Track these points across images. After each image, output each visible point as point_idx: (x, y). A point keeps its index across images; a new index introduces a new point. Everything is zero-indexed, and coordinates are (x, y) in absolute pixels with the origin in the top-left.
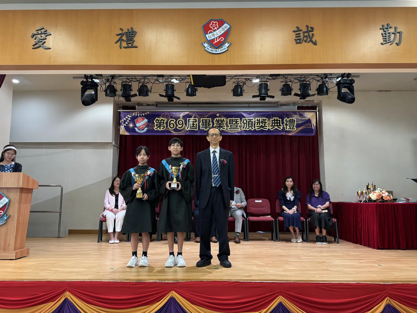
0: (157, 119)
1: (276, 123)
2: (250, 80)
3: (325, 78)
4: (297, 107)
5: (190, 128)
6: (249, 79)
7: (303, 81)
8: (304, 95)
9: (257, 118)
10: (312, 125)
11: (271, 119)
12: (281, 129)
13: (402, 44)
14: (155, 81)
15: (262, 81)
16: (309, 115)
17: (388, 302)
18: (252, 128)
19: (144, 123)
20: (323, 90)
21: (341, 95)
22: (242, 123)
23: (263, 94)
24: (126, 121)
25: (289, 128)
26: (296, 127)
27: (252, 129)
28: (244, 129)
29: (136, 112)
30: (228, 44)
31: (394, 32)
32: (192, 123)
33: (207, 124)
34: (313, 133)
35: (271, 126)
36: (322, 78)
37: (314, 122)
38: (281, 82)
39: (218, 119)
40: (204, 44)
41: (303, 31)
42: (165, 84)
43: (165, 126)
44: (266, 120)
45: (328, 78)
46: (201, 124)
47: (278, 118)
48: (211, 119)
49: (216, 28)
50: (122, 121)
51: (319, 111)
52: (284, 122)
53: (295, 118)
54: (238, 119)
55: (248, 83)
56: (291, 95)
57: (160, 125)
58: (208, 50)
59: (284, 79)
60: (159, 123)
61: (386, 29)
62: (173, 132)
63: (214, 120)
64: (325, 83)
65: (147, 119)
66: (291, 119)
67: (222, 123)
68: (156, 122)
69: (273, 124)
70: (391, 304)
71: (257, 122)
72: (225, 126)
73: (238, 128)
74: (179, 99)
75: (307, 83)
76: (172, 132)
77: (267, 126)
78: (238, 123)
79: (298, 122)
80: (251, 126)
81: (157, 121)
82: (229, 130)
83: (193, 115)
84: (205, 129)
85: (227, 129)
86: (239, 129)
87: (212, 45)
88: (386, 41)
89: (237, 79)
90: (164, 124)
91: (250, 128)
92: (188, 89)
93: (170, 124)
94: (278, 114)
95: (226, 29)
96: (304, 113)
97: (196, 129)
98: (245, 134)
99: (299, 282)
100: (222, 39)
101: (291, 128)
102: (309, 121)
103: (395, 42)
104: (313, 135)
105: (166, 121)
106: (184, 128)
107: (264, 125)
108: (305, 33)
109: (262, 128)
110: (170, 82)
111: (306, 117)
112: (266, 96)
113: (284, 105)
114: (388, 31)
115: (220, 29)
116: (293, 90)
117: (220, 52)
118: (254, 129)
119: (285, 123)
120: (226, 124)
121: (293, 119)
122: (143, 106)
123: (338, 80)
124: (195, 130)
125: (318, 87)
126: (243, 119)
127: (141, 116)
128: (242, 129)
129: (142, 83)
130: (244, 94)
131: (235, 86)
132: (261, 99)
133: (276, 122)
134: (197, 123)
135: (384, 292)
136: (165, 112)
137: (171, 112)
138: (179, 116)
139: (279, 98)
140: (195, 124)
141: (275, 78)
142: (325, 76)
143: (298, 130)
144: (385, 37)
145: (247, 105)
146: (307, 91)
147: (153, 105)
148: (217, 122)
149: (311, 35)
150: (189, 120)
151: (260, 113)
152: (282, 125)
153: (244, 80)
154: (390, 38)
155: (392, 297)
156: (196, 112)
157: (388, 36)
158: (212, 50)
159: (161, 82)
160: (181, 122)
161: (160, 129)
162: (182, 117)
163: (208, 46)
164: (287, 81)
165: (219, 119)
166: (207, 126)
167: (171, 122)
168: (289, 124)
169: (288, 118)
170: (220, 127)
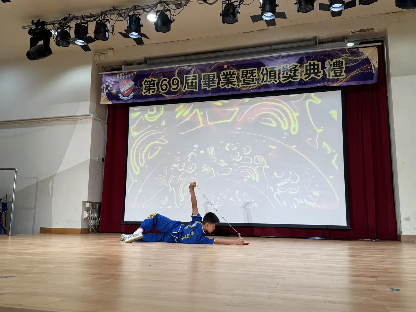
0: (146, 80)
1: (312, 69)
5: (188, 88)
9: (283, 65)
10: (371, 67)
11: (305, 65)
12: (320, 77)
16: (367, 52)
19: (130, 87)
22: (261, 75)
24: (109, 86)
25: (334, 75)
26: (345, 72)
27: (276, 81)
28: (264, 83)
29: (120, 73)
32: (190, 81)
33: (211, 81)
34: (373, 79)
35: (305, 75)
37: (375, 62)
39: (225, 72)
43: (155, 88)
44: (296, 66)
46: (203, 82)
47: (316, 61)
48: (216, 73)
50: (103, 87)
52: (326, 66)
53: (343, 58)
54: (255, 70)
57: (149, 88)
60: (148, 86)
62: (165, 95)
63: (221, 75)
65: (133, 81)
66: (336, 61)
67: (231, 77)
68: (145, 85)
69: (308, 72)
71: (282, 71)
72: (235, 82)
73: (255, 82)
76: (163, 96)
78: (254, 75)
79: (349, 64)
80: (274, 77)
81: (146, 83)
82: (241, 87)
83: (191, 70)
84: (207, 88)
85: (238, 85)
86: (255, 83)
90: (154, 86)
91: (273, 81)
93: (162, 86)
94: (315, 56)
96: (358, 50)
97: (196, 89)
98: (265, 90)
101: (338, 74)
102: (367, 61)
104: (374, 82)
105: (157, 81)
106: (180, 89)
107: (294, 73)
109: (290, 79)
111: (362, 56)
118: (278, 81)
119: (326, 68)
120: (238, 78)
121: (339, 60)
122: (132, 65)
124: (194, 90)
126: (262, 68)
127: (126, 79)
128: (261, 83)
133: (312, 67)
134: (197, 81)
136: (156, 69)
140: (194, 83)
143: (350, 76)
145: (268, 48)
148: (224, 77)
150: (186, 77)
151: (287, 57)
152: (322, 71)
156: (196, 65)
160: (175, 82)
161: (149, 93)
162: (177, 75)
165: (227, 72)
166: (211, 84)
167: (163, 83)
168: (333, 69)
169: (332, 60)
170: (228, 83)
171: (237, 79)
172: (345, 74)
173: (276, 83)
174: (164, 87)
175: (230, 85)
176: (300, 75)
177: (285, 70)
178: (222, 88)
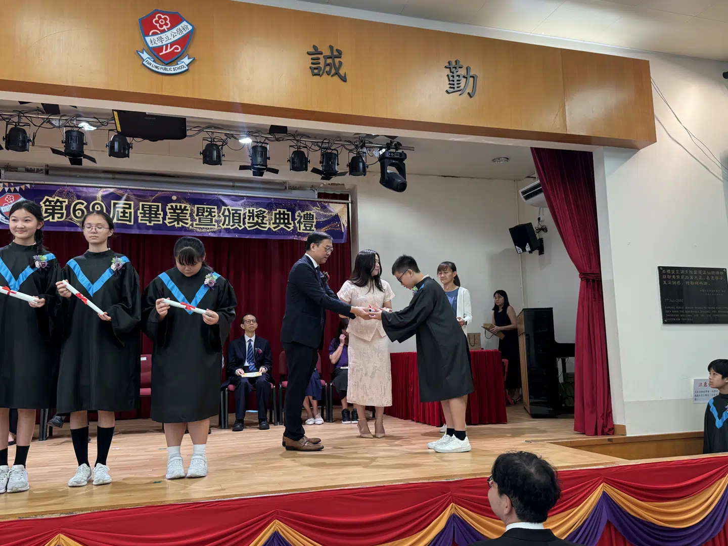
0: (47, 200)
1: (282, 219)
2: (236, 138)
3: (362, 147)
4: (319, 193)
5: (119, 220)
6: (232, 136)
7: (327, 149)
8: (328, 173)
9: (249, 209)
10: (340, 226)
11: (274, 212)
12: (290, 229)
13: (476, 97)
14: (44, 122)
15: (257, 142)
16: (337, 208)
17: (453, 511)
18: (238, 225)
20: (359, 166)
21: (386, 178)
22: (222, 216)
23: (259, 164)
25: (304, 228)
26: (316, 227)
27: (240, 226)
28: (225, 226)
29: (1, 182)
30: (188, 59)
31: (466, 74)
32: (122, 210)
33: (153, 214)
34: (342, 238)
35: (273, 223)
36: (357, 147)
37: (344, 220)
38: (290, 146)
39: (174, 205)
40: (141, 54)
41: (324, 54)
42: (65, 129)
43: (64, 213)
44: (264, 212)
45: (367, 148)
46: (141, 213)
47: (286, 210)
48: (160, 204)
49: (165, 27)
51: (352, 203)
52: (296, 217)
53: (314, 211)
54: (214, 208)
55: (230, 141)
56: (306, 170)
57: (53, 211)
58: (148, 66)
59: (295, 142)
60: (51, 208)
61: (454, 69)
63: (167, 208)
64: (361, 156)
66: (307, 213)
67: (182, 213)
68: (45, 206)
69: (278, 221)
70: (457, 514)
71: (248, 216)
72: (187, 219)
73: (214, 223)
74: (93, 160)
75: (332, 153)
77: (266, 224)
78: (213, 215)
79: (320, 219)
80: (238, 221)
81: (47, 203)
82: (196, 228)
83: (124, 195)
84: (147, 222)
85: (192, 225)
86: (214, 225)
87: (158, 56)
88: (454, 88)
89: (210, 133)
90: (61, 210)
91: (236, 225)
92: (112, 143)
93: (75, 211)
94: (285, 204)
95: (185, 33)
96: (328, 205)
97: (130, 222)
98: (227, 236)
99: (310, 491)
100: (177, 49)
101: (308, 228)
102: (336, 218)
103: (467, 91)
104: (343, 242)
105: (67, 203)
107: (262, 220)
108: (328, 58)
109: (257, 226)
110: (75, 126)
111: (332, 212)
112: (264, 169)
113: (295, 188)
114: (457, 72)
115: (174, 30)
116: (309, 162)
117: (173, 72)
118: (243, 227)
119: (297, 219)
121: (310, 213)
122: (17, 171)
123: (381, 153)
124: (128, 223)
125: (350, 162)
126: (223, 207)
127: (11, 192)
128: (222, 226)
129: (14, 124)
130: (223, 163)
131: (208, 145)
132: (254, 174)
133: (282, 216)
134: (132, 210)
135: (447, 495)
136: (65, 185)
137: (77, 188)
138: (94, 195)
139: (286, 175)
140: (127, 213)
141: (280, 139)
142: (362, 143)
144: (452, 81)
145: (231, 184)
146: (333, 165)
147: (38, 171)
148: (172, 211)
149: (337, 65)
150: (115, 204)
151: (253, 200)
152: (292, 222)
153: (224, 137)
154: (460, 84)
155: (460, 503)
156: (130, 189)
157: (457, 80)
158: (156, 67)
159: (57, 125)
161: (53, 218)
162: (100, 199)
163: (149, 58)
164: (300, 146)
165: (176, 206)
166: (153, 217)
167: (78, 207)
168: (303, 221)
169: (303, 211)
170: (178, 220)
171: (190, 216)
172: (315, 229)
173: (240, 229)
174: (79, 213)
175: (181, 223)
176: (268, 224)
177: (251, 215)
178: (169, 225)
